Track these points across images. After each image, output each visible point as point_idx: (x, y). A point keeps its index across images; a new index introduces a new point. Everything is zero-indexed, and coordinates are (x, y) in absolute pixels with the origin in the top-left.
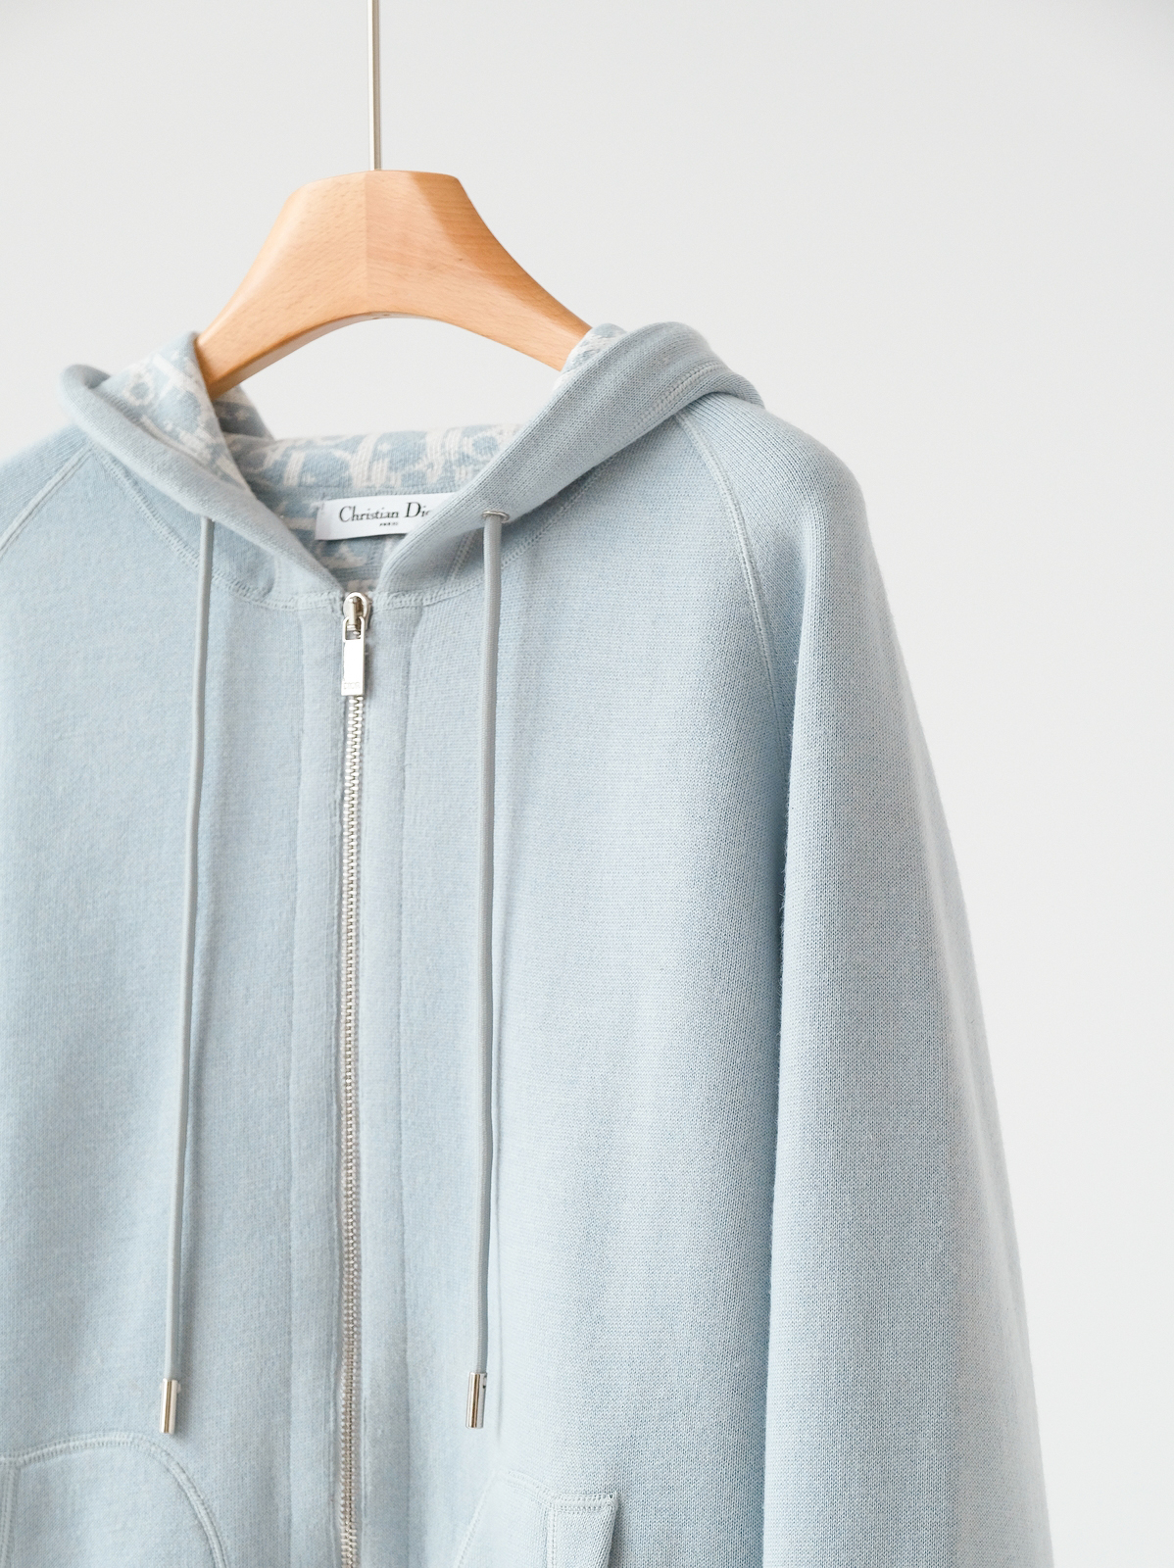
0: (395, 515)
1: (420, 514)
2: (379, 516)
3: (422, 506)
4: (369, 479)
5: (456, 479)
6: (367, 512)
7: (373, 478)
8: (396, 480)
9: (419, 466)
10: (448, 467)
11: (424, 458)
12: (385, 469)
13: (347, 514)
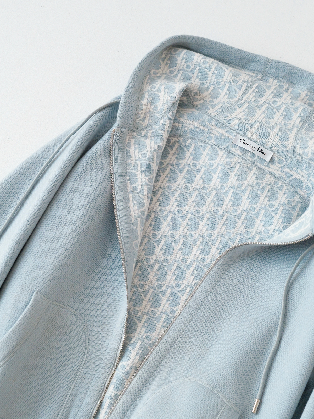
0: (255, 148)
1: (261, 152)
2: (250, 146)
3: (262, 150)
4: (252, 136)
5: (273, 149)
6: (248, 143)
7: (253, 136)
8: (258, 140)
9: (266, 141)
10: (272, 145)
11: (268, 140)
12: (257, 136)
13: (242, 141)
